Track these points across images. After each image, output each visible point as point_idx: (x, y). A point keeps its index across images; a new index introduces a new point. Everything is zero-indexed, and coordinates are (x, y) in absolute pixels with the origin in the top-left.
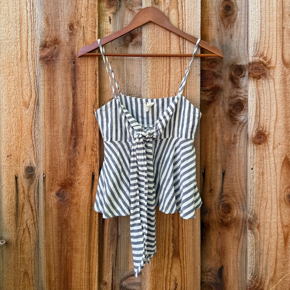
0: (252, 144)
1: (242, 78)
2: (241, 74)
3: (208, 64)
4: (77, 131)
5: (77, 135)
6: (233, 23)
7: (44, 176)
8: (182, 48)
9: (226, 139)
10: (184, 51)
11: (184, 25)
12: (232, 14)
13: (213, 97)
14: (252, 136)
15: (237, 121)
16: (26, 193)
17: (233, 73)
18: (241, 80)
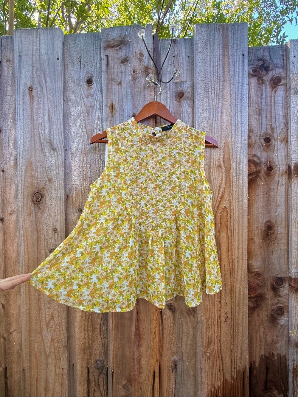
0: (295, 348)
1: (282, 288)
2: (282, 285)
3: (253, 276)
4: (139, 334)
5: (140, 338)
6: (274, 241)
7: (112, 371)
8: (231, 265)
9: (269, 340)
10: (233, 267)
11: (233, 246)
12: (273, 233)
13: (257, 304)
14: (295, 340)
15: (279, 324)
16: (97, 381)
17: (275, 284)
18: (282, 289)
